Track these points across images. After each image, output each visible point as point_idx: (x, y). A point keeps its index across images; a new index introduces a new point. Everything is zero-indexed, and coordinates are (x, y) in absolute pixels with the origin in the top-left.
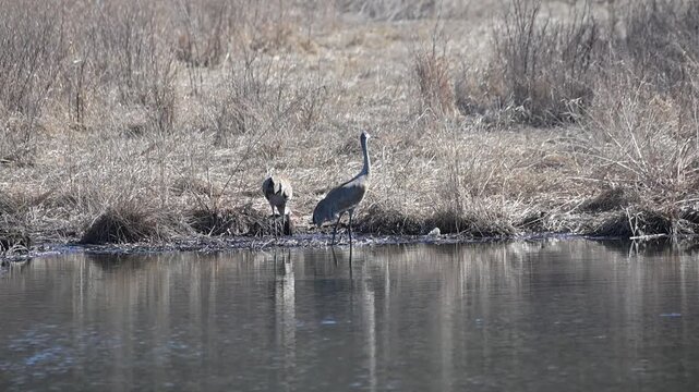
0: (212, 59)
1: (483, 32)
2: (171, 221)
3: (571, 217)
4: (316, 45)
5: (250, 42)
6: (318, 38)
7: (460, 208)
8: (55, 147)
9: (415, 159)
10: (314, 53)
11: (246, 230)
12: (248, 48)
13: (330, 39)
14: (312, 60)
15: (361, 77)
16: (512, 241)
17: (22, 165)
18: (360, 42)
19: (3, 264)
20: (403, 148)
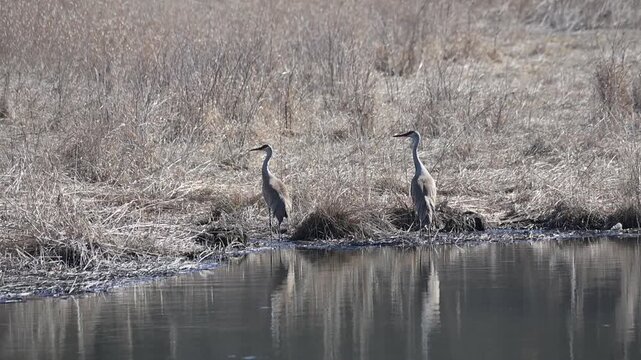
0: (406, 69)
2: (375, 219)
4: (501, 54)
5: (441, 52)
6: (502, 48)
9: (597, 160)
10: (499, 62)
11: (442, 226)
12: (440, 59)
13: (514, 49)
14: (498, 68)
15: (544, 84)
17: (237, 169)
18: (542, 51)
19: (223, 259)
20: (585, 149)
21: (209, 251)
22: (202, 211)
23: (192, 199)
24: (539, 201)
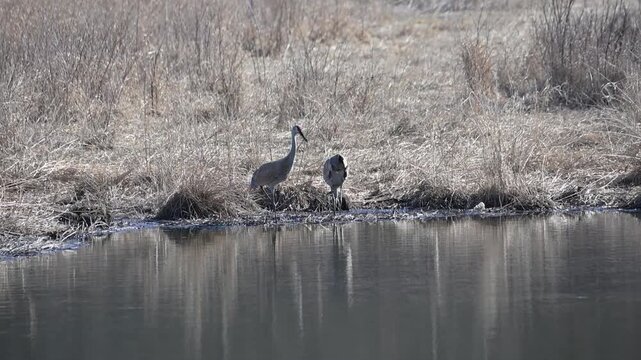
0: (273, 51)
1: (523, 22)
2: (239, 198)
3: (605, 191)
4: (369, 36)
5: (308, 33)
6: (370, 29)
7: (503, 184)
8: (131, 132)
9: (461, 139)
10: (367, 43)
11: (306, 206)
12: (306, 39)
13: (382, 30)
14: (366, 49)
15: (411, 65)
16: (551, 214)
17: (102, 148)
18: (409, 32)
19: (86, 239)
20: (450, 129)
21: (72, 230)
22: (65, 191)
23: (55, 179)
24: (403, 182)
